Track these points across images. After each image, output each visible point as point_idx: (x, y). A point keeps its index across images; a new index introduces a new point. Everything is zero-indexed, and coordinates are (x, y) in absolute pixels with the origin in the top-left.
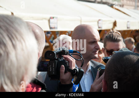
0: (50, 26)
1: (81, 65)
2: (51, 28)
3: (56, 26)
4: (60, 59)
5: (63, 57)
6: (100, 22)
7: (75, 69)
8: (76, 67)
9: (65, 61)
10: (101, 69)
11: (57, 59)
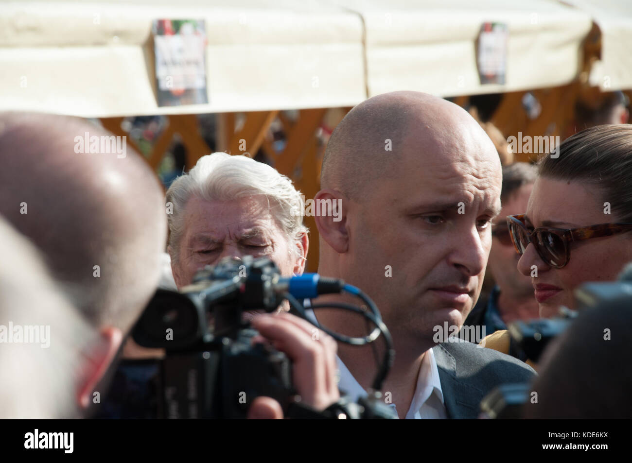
0: (155, 83)
1: (372, 373)
2: (163, 96)
3: (198, 84)
4: (235, 338)
5: (248, 325)
6: (488, 40)
7: (335, 408)
8: (342, 393)
9: (266, 354)
10: (501, 403)
11: (216, 346)
